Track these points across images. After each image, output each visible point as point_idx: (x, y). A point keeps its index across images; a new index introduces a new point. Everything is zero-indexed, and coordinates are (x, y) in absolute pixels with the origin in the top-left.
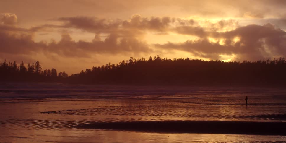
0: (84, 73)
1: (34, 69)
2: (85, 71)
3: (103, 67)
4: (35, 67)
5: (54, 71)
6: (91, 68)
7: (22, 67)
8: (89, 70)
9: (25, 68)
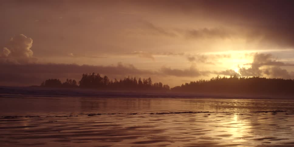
0: (184, 86)
1: (147, 82)
2: (184, 84)
3: (197, 82)
4: (148, 81)
5: (161, 84)
6: (189, 83)
7: (140, 81)
8: (188, 84)
9: (141, 82)
